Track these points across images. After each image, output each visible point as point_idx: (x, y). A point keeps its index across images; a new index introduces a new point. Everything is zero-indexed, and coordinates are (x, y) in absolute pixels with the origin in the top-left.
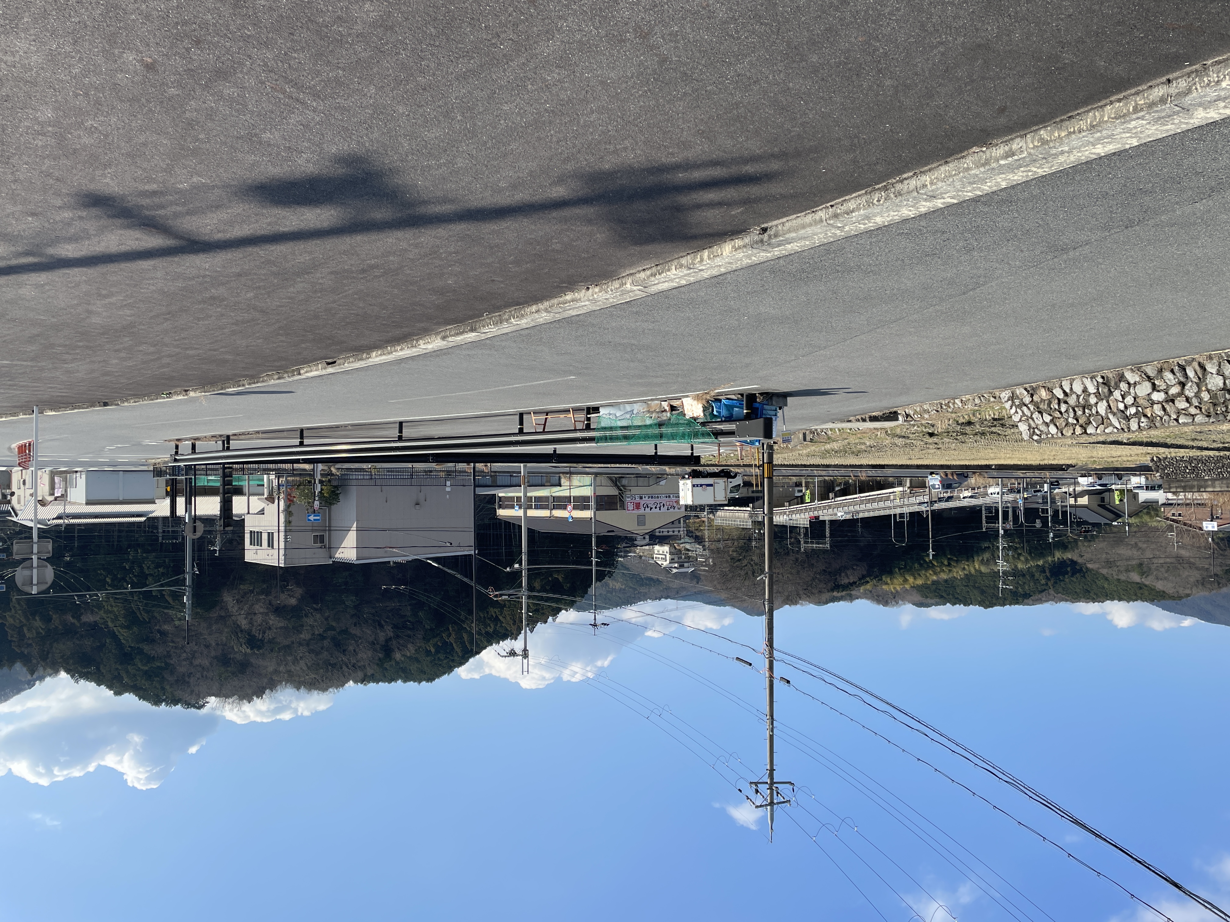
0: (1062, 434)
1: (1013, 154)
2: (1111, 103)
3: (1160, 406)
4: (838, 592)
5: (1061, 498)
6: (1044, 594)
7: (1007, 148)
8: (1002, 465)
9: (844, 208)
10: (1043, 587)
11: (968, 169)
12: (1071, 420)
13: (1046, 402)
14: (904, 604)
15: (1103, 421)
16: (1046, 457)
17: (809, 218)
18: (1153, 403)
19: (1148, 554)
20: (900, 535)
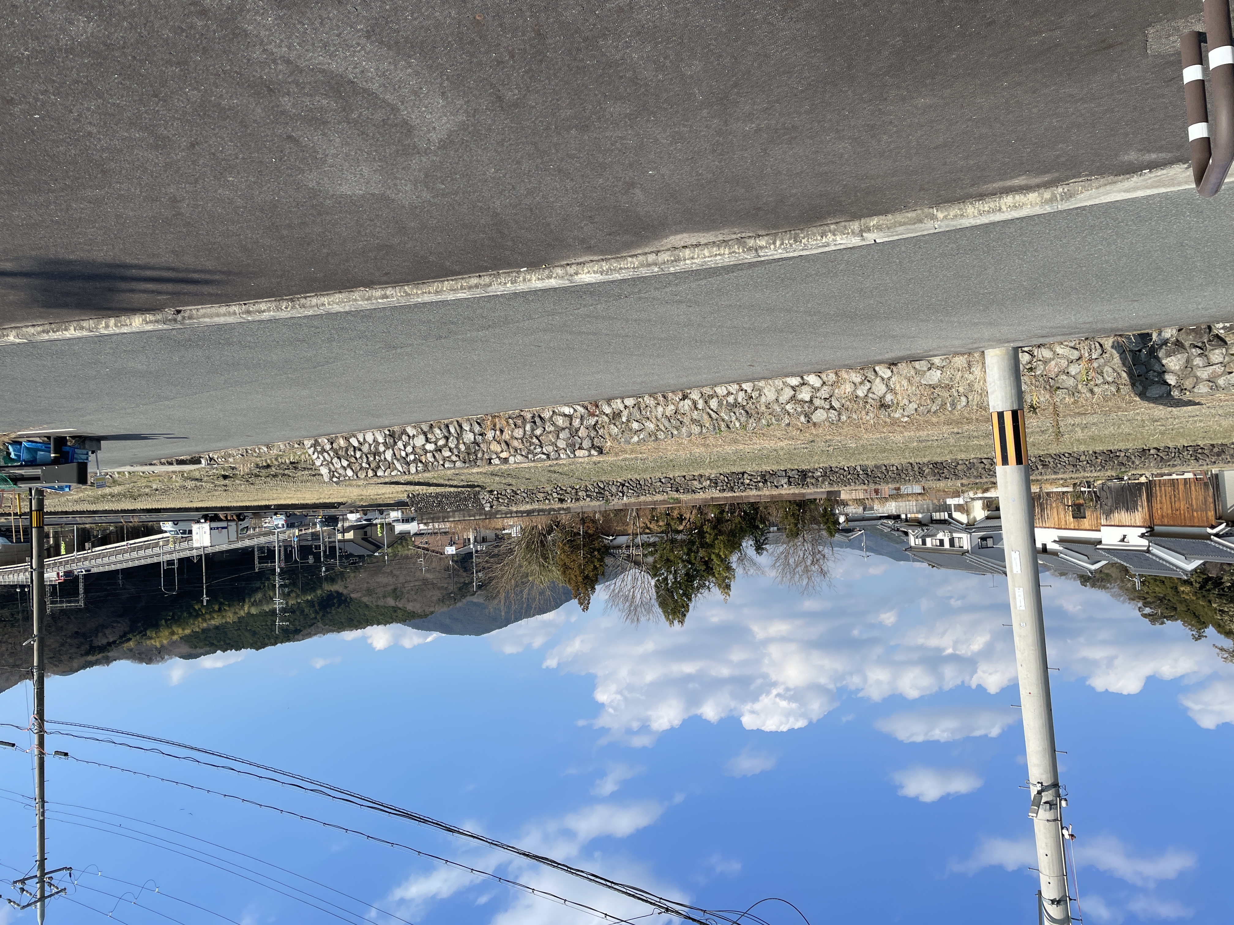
0: (357, 477)
1: (387, 297)
2: (448, 280)
3: (431, 454)
4: (93, 656)
5: (328, 534)
6: (312, 628)
7: (383, 293)
8: (281, 505)
9: (257, 307)
10: (313, 621)
11: (356, 300)
12: (364, 465)
13: (344, 449)
14: (171, 658)
15: (390, 466)
16: (322, 496)
17: (223, 310)
18: (426, 452)
19: (401, 579)
20: (169, 583)
